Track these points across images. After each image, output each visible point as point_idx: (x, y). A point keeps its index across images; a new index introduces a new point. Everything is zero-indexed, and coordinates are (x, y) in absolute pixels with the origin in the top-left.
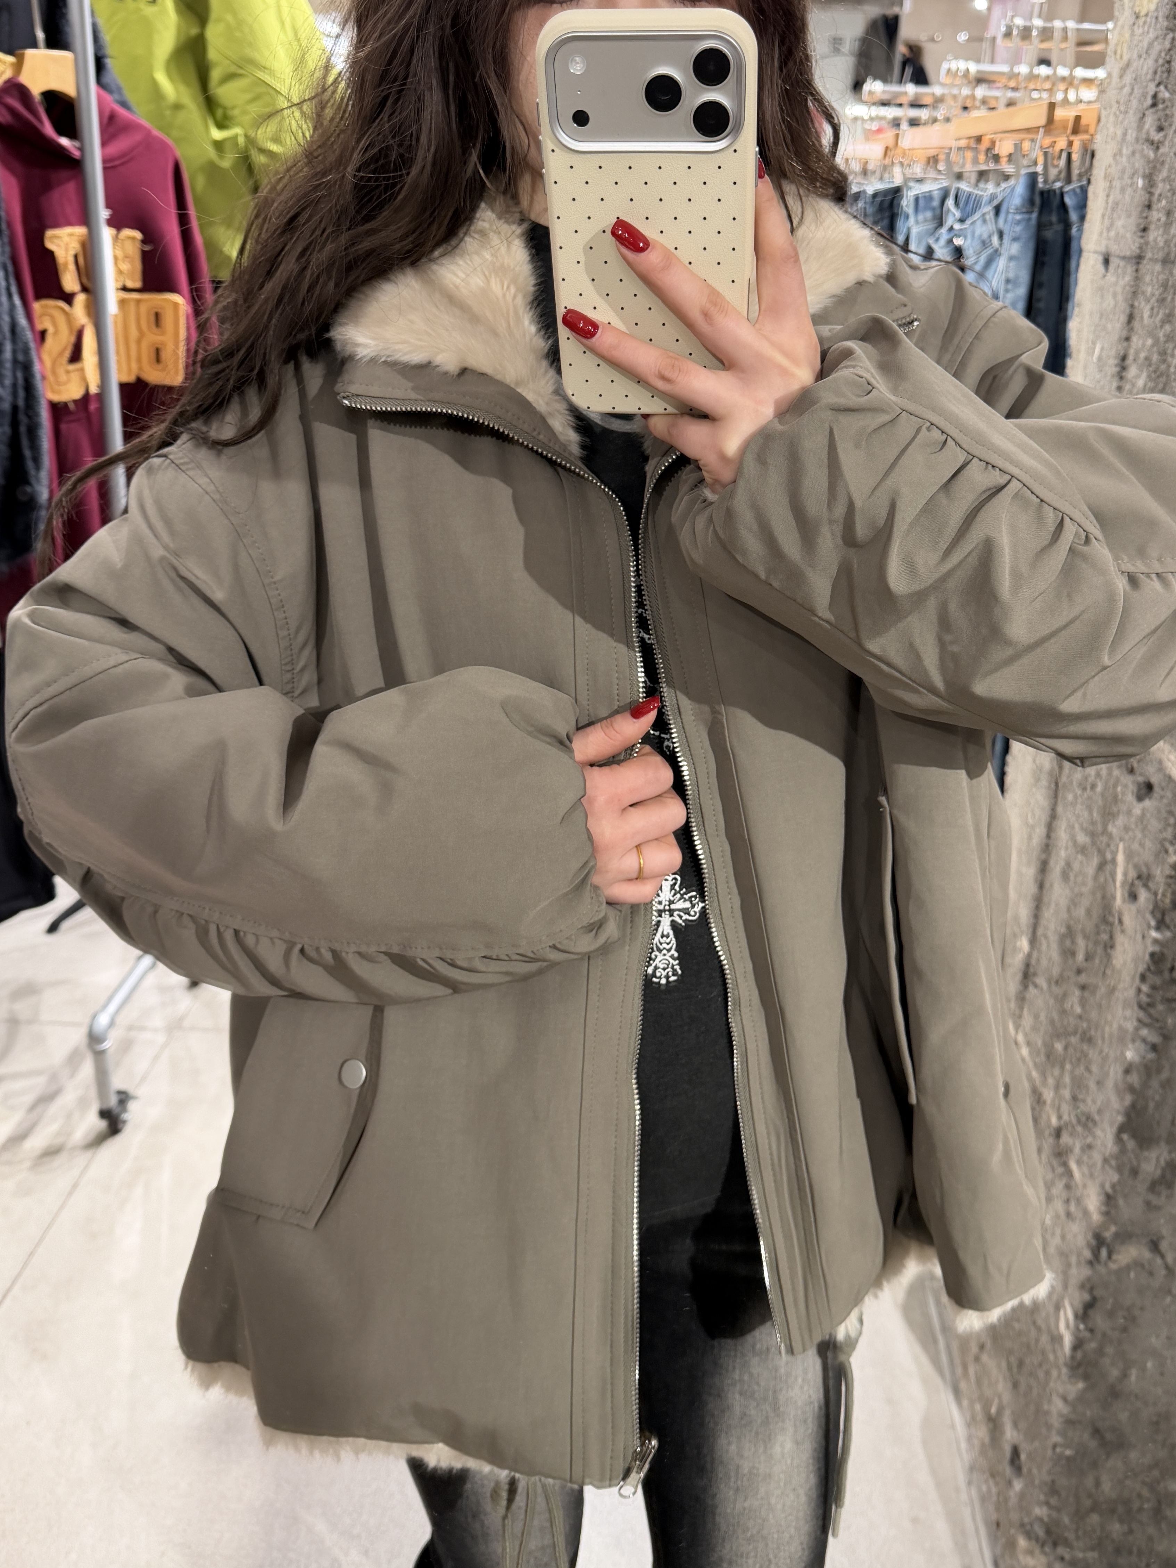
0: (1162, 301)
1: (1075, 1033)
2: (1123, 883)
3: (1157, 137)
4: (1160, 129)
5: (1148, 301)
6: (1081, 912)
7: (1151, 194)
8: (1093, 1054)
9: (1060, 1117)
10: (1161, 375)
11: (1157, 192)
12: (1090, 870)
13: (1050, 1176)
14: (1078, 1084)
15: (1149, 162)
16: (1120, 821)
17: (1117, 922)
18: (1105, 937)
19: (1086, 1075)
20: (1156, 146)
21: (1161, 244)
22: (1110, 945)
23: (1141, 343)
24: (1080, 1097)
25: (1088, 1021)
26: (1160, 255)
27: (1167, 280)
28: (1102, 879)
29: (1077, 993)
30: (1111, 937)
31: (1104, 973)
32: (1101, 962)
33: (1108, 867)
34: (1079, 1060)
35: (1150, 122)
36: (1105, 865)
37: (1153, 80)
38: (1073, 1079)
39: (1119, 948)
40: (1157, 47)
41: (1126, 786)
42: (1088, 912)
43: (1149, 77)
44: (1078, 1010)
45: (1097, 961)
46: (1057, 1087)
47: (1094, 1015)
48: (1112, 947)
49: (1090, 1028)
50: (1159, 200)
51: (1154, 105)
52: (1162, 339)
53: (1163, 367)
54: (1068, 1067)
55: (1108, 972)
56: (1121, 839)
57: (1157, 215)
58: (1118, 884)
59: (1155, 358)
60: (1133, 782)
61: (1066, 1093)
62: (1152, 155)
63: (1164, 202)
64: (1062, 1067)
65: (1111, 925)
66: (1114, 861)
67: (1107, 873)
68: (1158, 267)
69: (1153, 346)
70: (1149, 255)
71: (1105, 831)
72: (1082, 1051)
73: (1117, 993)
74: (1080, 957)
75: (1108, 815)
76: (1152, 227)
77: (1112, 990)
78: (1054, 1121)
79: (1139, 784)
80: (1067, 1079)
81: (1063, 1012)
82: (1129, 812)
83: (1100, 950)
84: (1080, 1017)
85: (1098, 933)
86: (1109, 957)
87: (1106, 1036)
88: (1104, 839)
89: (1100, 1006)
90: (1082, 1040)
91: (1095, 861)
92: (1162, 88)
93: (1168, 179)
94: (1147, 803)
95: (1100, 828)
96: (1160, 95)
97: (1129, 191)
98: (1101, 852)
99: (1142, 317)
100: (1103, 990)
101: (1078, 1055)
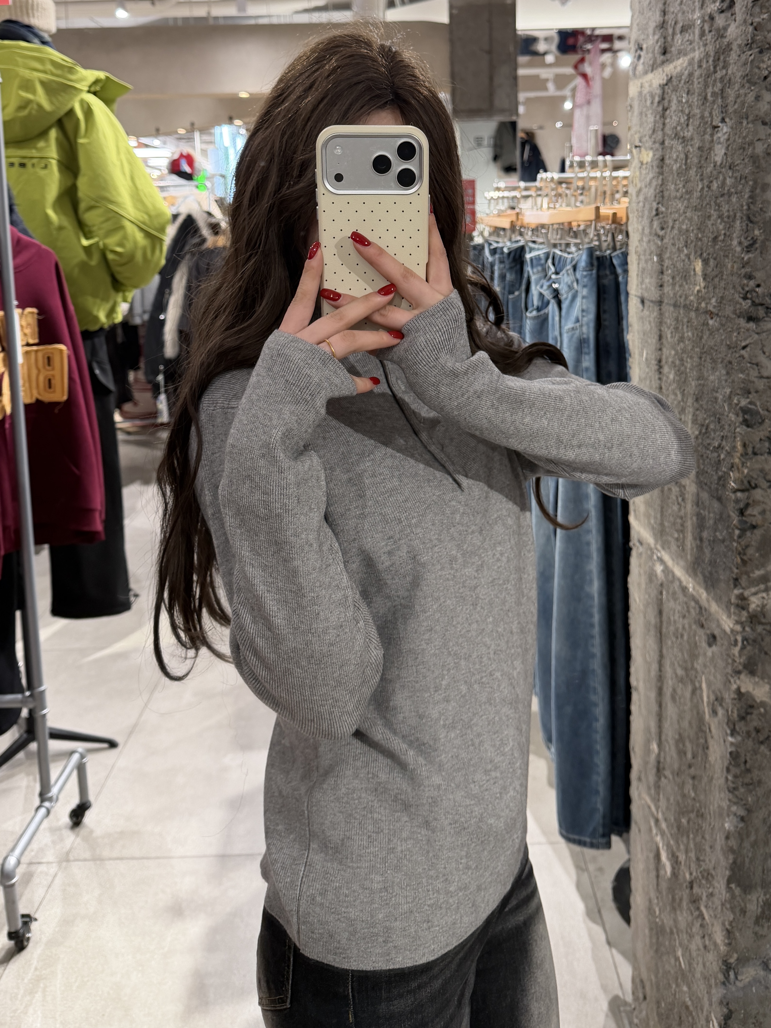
0: (676, 329)
1: (692, 811)
2: (708, 703)
3: (661, 233)
4: (662, 229)
5: (669, 328)
6: (685, 724)
7: (662, 265)
8: (705, 826)
9: (691, 874)
10: (682, 373)
11: (666, 265)
12: (688, 694)
13: (690, 918)
14: (699, 849)
15: (658, 247)
16: (701, 660)
17: (708, 730)
18: (702, 741)
19: (703, 841)
20: (662, 238)
21: (672, 295)
22: (706, 747)
23: (668, 353)
24: (702, 858)
25: (700, 802)
26: (672, 302)
27: (678, 317)
28: (695, 701)
29: (691, 781)
30: (706, 741)
31: (705, 766)
32: (702, 759)
33: (698, 692)
34: (697, 830)
35: (656, 224)
36: (696, 691)
37: (655, 201)
38: (695, 845)
39: (711, 748)
40: (654, 183)
41: (700, 636)
42: (690, 723)
43: (653, 198)
44: (693, 795)
45: (700, 759)
46: (687, 851)
47: (702, 797)
48: (707, 748)
49: (701, 807)
50: (667, 270)
51: (657, 215)
52: (680, 351)
53: (682, 368)
54: (691, 836)
55: (707, 766)
56: (703, 673)
57: (667, 278)
58: (705, 704)
59: (677, 362)
60: (705, 634)
61: (692, 855)
62: (659, 243)
63: (670, 271)
64: (688, 837)
65: (705, 732)
66: (701, 688)
67: (698, 696)
68: (672, 309)
69: (675, 355)
70: (666, 301)
71: (693, 668)
72: (699, 825)
73: (714, 781)
74: (689, 755)
75: (694, 656)
76: (665, 285)
77: (711, 779)
78: (688, 876)
79: (708, 635)
80: (692, 845)
81: (684, 796)
82: (705, 654)
83: (700, 751)
84: (694, 799)
85: (698, 738)
86: (706, 755)
87: (712, 812)
88: (693, 673)
89: (705, 791)
90: (697, 816)
91: (690, 688)
92: (660, 205)
93: (670, 258)
94: (714, 648)
95: (689, 665)
96: (660, 210)
97: (650, 263)
98: (692, 682)
99: (667, 338)
100: (705, 779)
101: (697, 827)
